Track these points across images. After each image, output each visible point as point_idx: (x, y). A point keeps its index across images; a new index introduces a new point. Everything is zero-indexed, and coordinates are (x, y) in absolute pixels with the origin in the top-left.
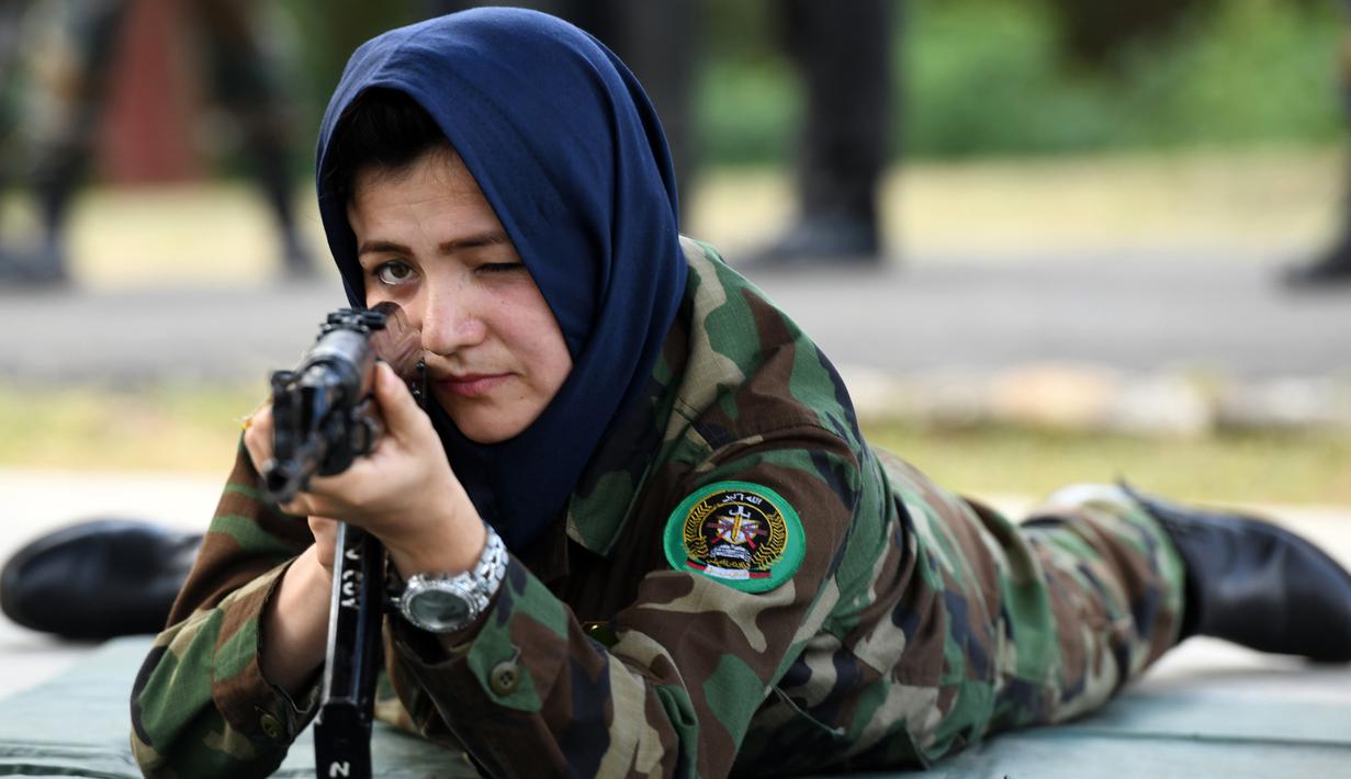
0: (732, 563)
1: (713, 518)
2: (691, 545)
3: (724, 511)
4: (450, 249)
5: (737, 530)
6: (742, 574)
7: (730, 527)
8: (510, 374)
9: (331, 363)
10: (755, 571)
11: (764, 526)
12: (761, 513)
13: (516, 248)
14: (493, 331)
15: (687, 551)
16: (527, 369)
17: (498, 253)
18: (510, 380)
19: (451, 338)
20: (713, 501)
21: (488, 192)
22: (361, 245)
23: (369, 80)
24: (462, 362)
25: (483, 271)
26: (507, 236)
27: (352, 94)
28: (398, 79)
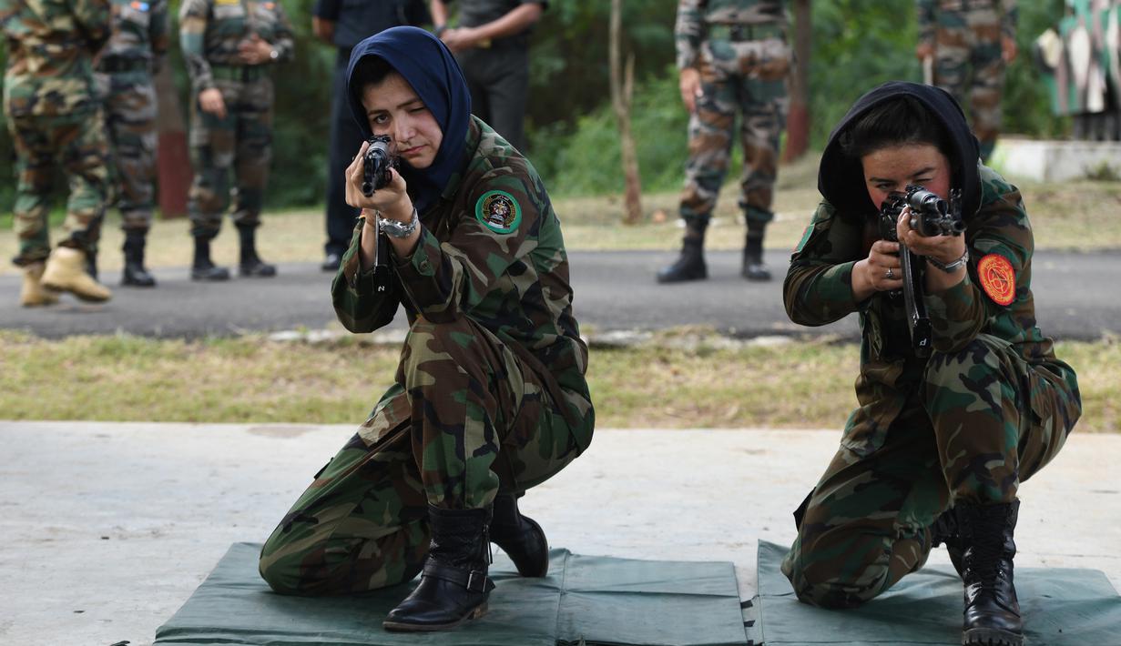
0: (498, 222)
1: (492, 204)
2: (484, 212)
3: (497, 201)
4: (399, 107)
5: (500, 209)
6: (501, 226)
7: (498, 208)
8: (426, 145)
9: (378, 151)
10: (505, 225)
11: (509, 209)
12: (508, 204)
13: (423, 103)
14: (419, 131)
15: (483, 215)
16: (430, 141)
17: (417, 105)
18: (427, 147)
19: (406, 136)
20: (493, 197)
21: (410, 86)
22: (369, 112)
23: (363, 53)
24: (410, 144)
25: (411, 112)
26: (420, 99)
27: (358, 58)
28: (374, 52)
